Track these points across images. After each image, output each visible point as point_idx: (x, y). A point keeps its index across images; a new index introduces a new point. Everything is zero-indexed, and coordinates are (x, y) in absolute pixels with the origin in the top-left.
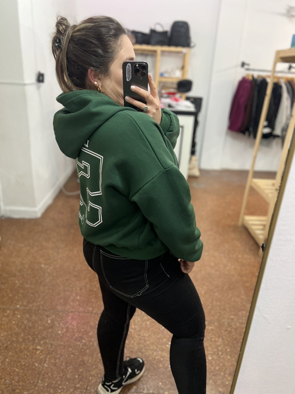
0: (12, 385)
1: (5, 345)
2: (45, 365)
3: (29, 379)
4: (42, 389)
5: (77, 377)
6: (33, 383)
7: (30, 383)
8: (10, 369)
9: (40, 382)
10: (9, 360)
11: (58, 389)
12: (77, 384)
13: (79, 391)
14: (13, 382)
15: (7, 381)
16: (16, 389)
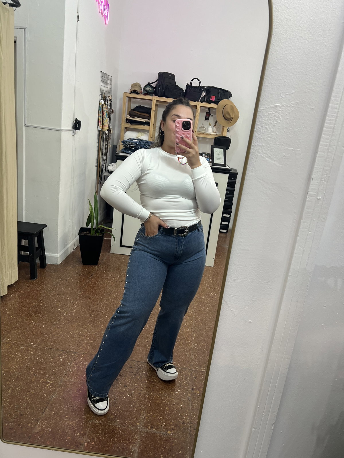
0: (20, 410)
1: (16, 376)
2: (54, 396)
3: (37, 407)
4: (49, 417)
5: (83, 409)
6: (40, 411)
7: (38, 410)
8: (19, 397)
9: (47, 410)
10: (19, 388)
11: (64, 418)
12: (83, 416)
13: (84, 422)
14: (22, 408)
15: (16, 407)
16: (23, 414)
